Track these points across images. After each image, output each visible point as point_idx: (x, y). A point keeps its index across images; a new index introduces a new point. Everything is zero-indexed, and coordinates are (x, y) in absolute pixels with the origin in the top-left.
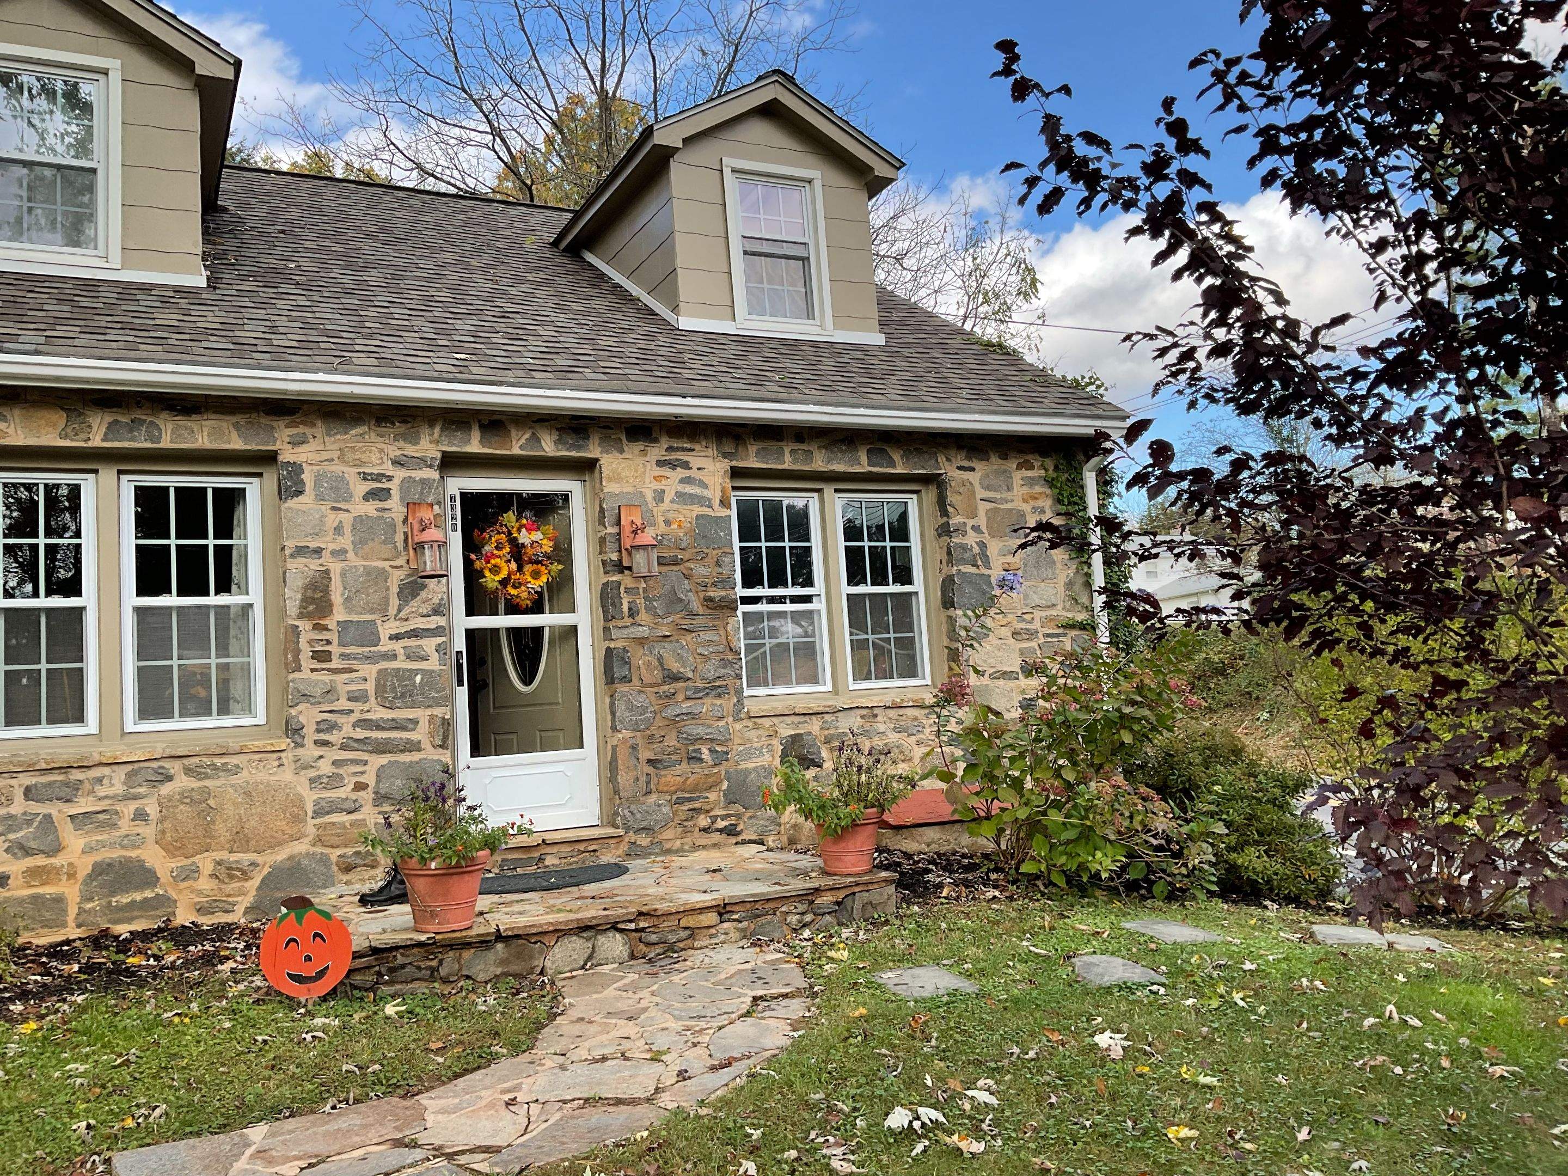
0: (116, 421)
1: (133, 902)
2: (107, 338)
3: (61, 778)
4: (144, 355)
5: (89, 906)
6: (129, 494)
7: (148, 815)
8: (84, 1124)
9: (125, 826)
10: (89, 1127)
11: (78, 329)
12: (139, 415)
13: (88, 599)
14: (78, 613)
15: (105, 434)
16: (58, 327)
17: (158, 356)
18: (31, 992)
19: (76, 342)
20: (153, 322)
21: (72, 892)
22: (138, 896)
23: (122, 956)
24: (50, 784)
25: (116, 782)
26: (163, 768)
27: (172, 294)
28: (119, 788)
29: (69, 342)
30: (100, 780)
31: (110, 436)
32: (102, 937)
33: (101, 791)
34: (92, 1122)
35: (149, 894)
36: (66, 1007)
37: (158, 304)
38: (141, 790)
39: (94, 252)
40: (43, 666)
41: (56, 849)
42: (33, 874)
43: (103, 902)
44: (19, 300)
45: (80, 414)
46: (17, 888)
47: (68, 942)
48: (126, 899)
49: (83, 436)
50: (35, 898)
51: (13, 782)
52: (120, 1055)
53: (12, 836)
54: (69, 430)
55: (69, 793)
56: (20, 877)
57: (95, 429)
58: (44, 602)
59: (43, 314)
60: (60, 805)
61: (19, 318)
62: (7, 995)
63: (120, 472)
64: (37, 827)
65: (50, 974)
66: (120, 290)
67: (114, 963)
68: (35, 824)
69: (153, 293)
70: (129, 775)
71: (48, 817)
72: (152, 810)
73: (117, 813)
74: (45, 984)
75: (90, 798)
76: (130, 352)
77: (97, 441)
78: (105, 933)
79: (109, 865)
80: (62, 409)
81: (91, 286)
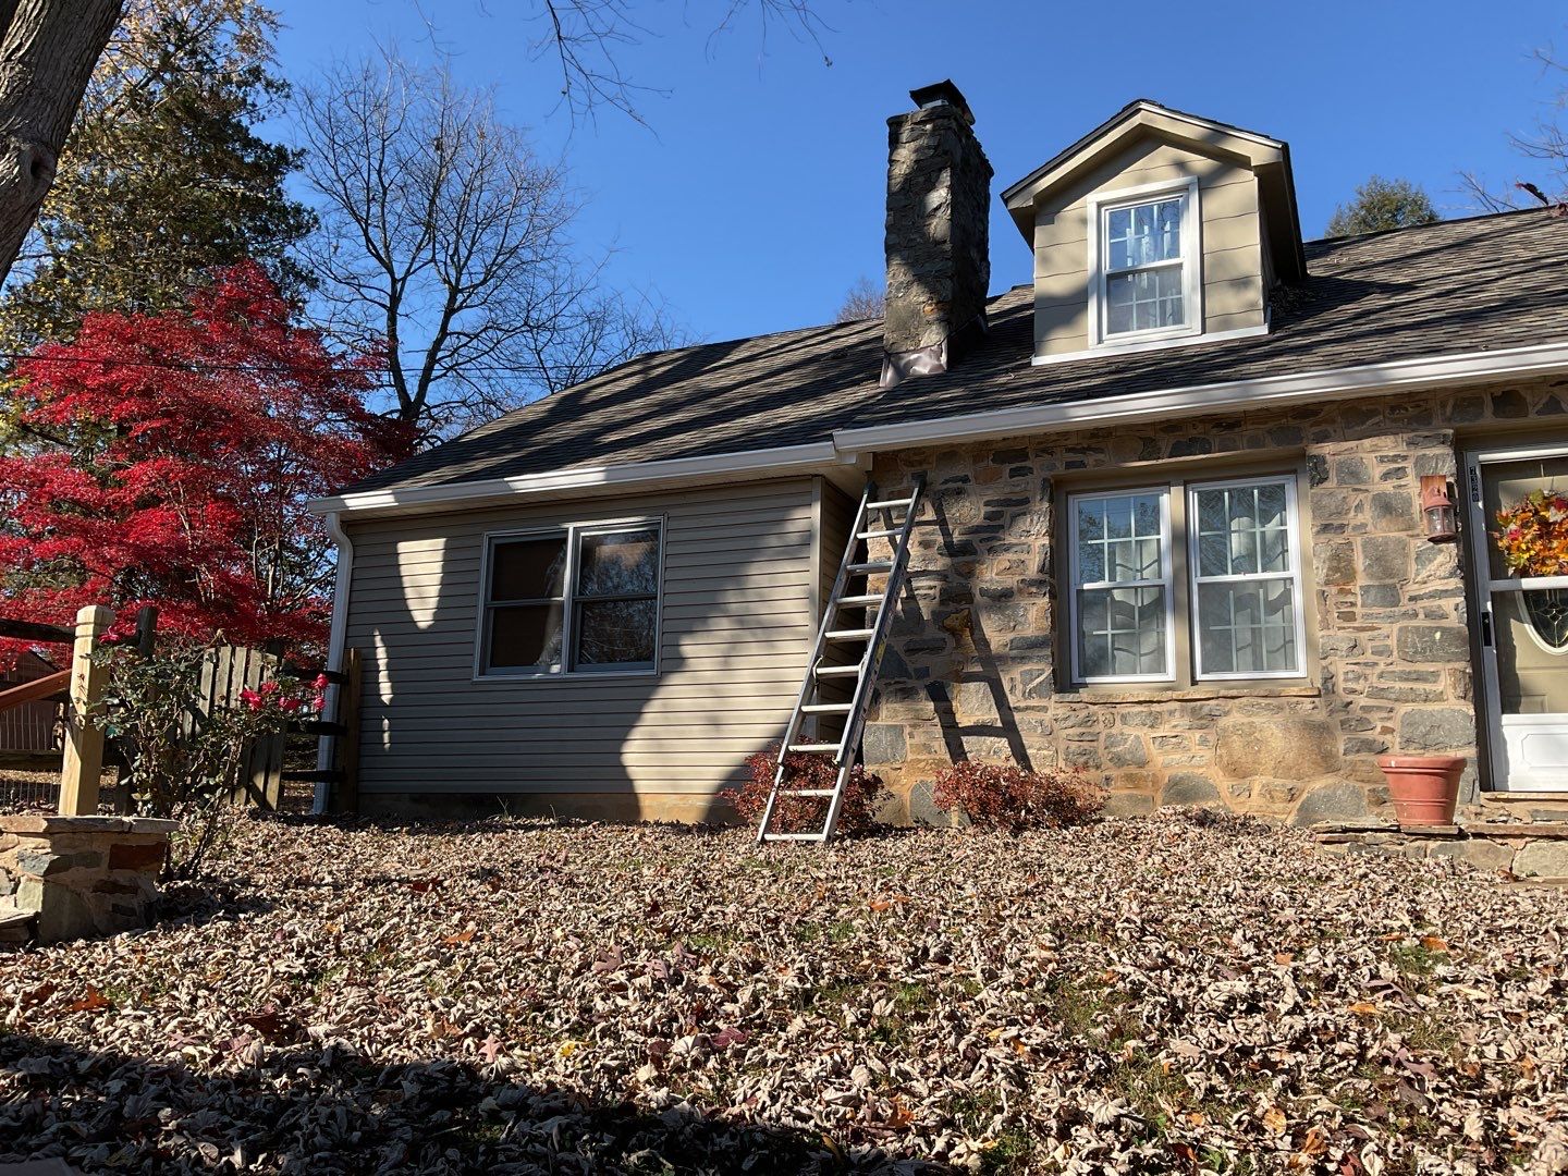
0: (1178, 442)
3: (1146, 709)
6: (1194, 499)
7: (1209, 742)
9: (1193, 749)
12: (1194, 435)
13: (1165, 579)
15: (1171, 453)
21: (1156, 796)
24: (1139, 713)
25: (1185, 714)
26: (1219, 705)
27: (1238, 344)
28: (1187, 719)
30: (1172, 713)
31: (1174, 454)
33: (1174, 721)
38: (1203, 722)
39: (1182, 326)
40: (1137, 631)
41: (1144, 763)
42: (1129, 779)
45: (1153, 441)
46: (1118, 789)
49: (1155, 456)
50: (1130, 797)
51: (1113, 710)
53: (1114, 750)
54: (1145, 453)
55: (1152, 721)
56: (1120, 780)
57: (1163, 449)
60: (1146, 729)
63: (1186, 482)
64: (1130, 745)
66: (1199, 350)
68: (1129, 742)
70: (1194, 709)
71: (1137, 738)
72: (1212, 738)
73: (1186, 738)
75: (1167, 726)
77: (1165, 458)
79: (1180, 779)
80: (1140, 439)
81: (1177, 351)
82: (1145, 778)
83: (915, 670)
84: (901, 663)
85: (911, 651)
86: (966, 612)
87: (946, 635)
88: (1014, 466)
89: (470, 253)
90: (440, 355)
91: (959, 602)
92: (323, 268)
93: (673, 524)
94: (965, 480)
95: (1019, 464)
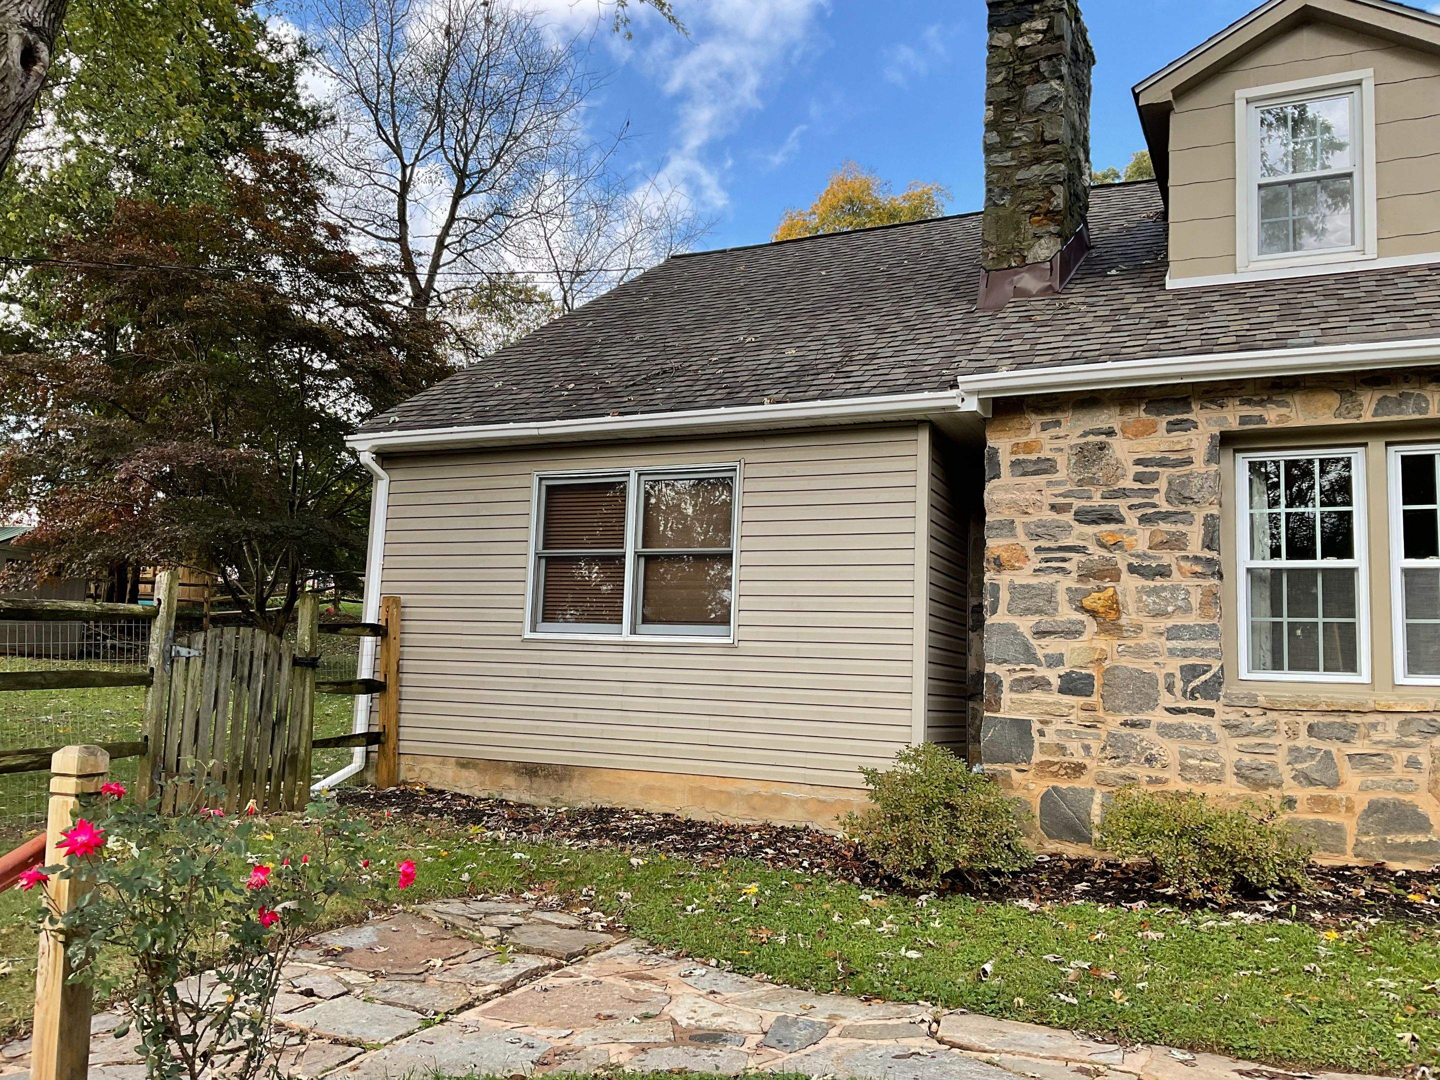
0: (1385, 397)
1: (1407, 843)
2: (1375, 322)
3: (1339, 720)
4: (1412, 333)
5: (1365, 839)
6: (1396, 464)
7: (1420, 764)
8: (1408, 1036)
9: (1398, 771)
10: (1413, 1039)
11: (1347, 318)
12: (1406, 389)
13: (1359, 560)
14: (1350, 573)
15: (1376, 410)
16: (1330, 320)
17: (1426, 331)
18: (1326, 905)
19: (1349, 330)
20: (1414, 302)
21: (1350, 825)
22: (1412, 839)
23: (1402, 891)
24: (1331, 724)
25: (1390, 729)
26: (1435, 721)
27: (1428, 272)
28: (1392, 735)
29: (1342, 331)
30: (1374, 726)
31: (1380, 411)
32: (1379, 870)
33: (1376, 736)
34: (1417, 1037)
35: (1422, 838)
36: (1361, 926)
37: (1417, 284)
38: (1413, 739)
39: (1353, 248)
40: (1320, 620)
41: (1336, 784)
42: (1317, 802)
43: (1379, 838)
44: (1292, 301)
45: (1352, 395)
46: (1303, 813)
47: (1348, 868)
48: (1400, 839)
49: (1355, 414)
50: (1318, 824)
51: (1298, 719)
52: (1426, 982)
53: (1298, 766)
54: (1343, 410)
55: (1347, 735)
56: (1305, 802)
57: (1366, 405)
58: (1319, 563)
59: (1315, 310)
60: (1339, 744)
61: (1295, 317)
62: (1307, 903)
63: (1388, 444)
64: (1319, 762)
65: (1340, 893)
66: (1379, 278)
67: (1396, 896)
68: (1318, 758)
69: (1409, 274)
70: (1402, 724)
71: (1328, 753)
72: (1425, 759)
73: (1390, 758)
74: (1337, 902)
75: (1366, 741)
76: (1399, 332)
77: (1367, 417)
78: (1380, 867)
79: (1384, 805)
80: (1336, 391)
81: (1350, 278)
82: (1337, 802)
83: (1045, 656)
84: (1027, 648)
85: (1041, 634)
86: (1110, 592)
87: (1084, 617)
88: (1172, 418)
89: (477, 137)
90: (448, 240)
91: (1102, 579)
92: (335, 154)
93: (751, 471)
94: (1110, 433)
95: (1180, 417)
